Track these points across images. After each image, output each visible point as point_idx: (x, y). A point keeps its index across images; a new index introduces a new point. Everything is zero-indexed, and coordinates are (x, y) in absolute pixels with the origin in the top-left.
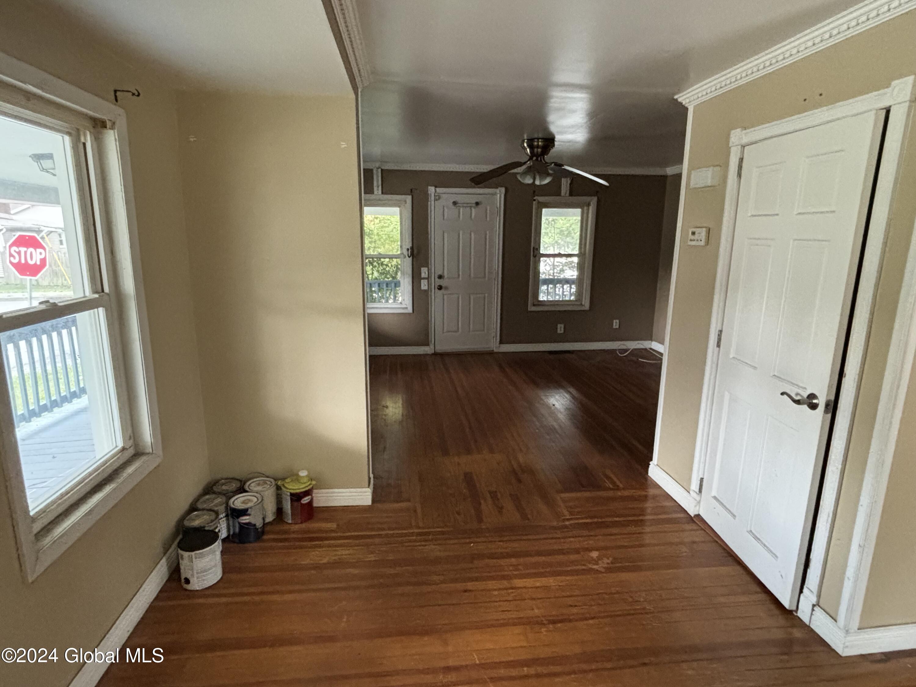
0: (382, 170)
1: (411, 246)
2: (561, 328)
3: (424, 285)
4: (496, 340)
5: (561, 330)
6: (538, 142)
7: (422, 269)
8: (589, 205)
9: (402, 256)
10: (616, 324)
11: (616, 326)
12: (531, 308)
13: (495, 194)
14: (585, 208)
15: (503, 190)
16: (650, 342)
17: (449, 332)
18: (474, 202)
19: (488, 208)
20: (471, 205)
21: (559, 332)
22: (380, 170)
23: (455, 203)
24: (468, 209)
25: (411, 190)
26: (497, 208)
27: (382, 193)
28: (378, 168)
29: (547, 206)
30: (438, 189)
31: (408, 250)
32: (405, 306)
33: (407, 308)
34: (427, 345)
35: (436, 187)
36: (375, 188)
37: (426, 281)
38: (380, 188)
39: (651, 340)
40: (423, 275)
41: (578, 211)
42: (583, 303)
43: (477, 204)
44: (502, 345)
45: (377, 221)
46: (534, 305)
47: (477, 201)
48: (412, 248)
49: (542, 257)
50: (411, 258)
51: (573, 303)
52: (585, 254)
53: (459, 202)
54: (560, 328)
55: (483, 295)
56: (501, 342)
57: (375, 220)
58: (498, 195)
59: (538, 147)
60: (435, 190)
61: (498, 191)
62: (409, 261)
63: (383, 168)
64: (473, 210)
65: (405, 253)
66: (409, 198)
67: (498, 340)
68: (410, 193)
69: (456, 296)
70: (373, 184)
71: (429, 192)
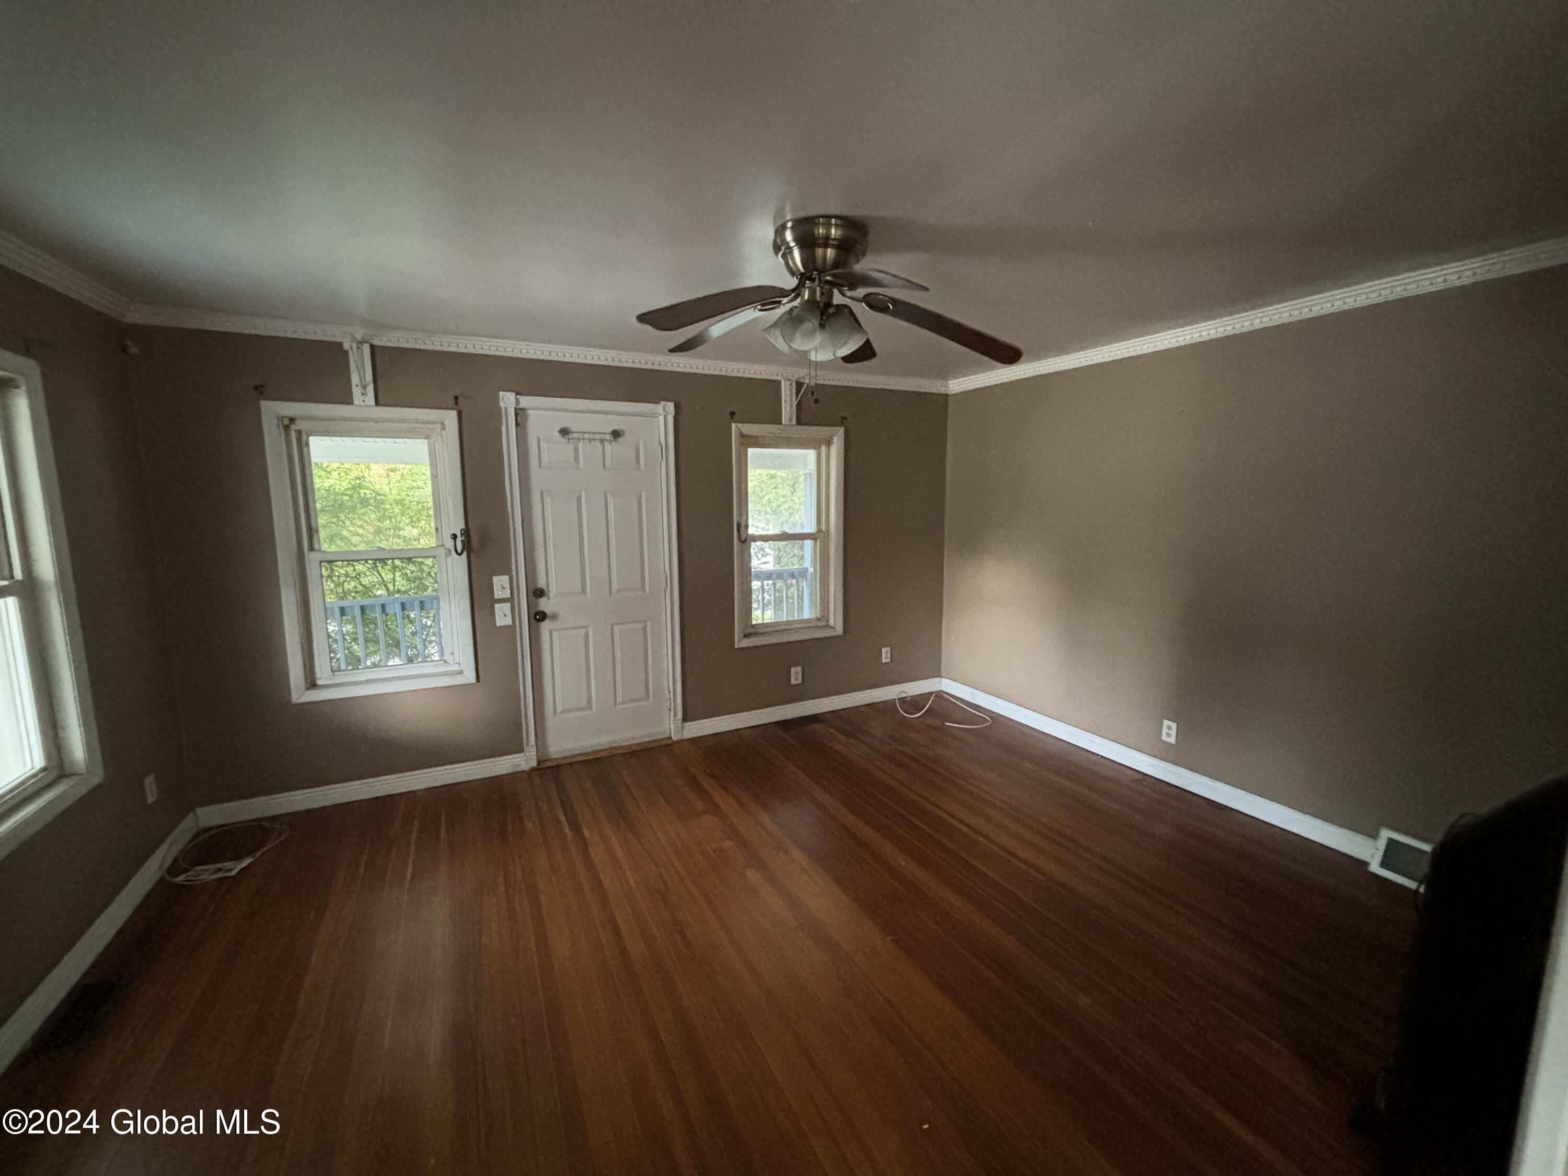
0: (373, 347)
1: (463, 527)
2: (797, 673)
3: (502, 616)
4: (675, 714)
5: (797, 679)
6: (829, 225)
7: (495, 579)
8: (829, 443)
9: (443, 551)
10: (886, 655)
11: (886, 658)
12: (741, 643)
13: (655, 415)
14: (823, 448)
15: (671, 406)
16: (938, 679)
17: (569, 711)
18: (609, 430)
19: (641, 442)
20: (602, 436)
21: (793, 681)
22: (366, 349)
23: (564, 432)
24: (598, 444)
25: (456, 398)
26: (660, 444)
27: (377, 403)
28: (361, 342)
29: (757, 442)
30: (521, 398)
31: (454, 537)
32: (456, 668)
33: (461, 672)
34: (519, 749)
35: (517, 394)
36: (356, 392)
37: (509, 605)
38: (370, 389)
39: (939, 676)
40: (498, 594)
41: (811, 454)
42: (831, 622)
43: (616, 434)
44: (687, 724)
45: (395, 476)
46: (746, 636)
47: (616, 427)
48: (466, 532)
49: (755, 541)
50: (465, 554)
51: (813, 624)
52: (827, 534)
53: (573, 430)
54: (796, 675)
55: (641, 625)
56: (685, 719)
57: (392, 474)
58: (662, 418)
59: (826, 242)
60: (517, 399)
61: (659, 408)
62: (460, 564)
63: (375, 343)
64: (608, 447)
65: (449, 543)
66: (451, 417)
67: (680, 715)
68: (454, 406)
69: (583, 631)
70: (349, 380)
71: (502, 404)
